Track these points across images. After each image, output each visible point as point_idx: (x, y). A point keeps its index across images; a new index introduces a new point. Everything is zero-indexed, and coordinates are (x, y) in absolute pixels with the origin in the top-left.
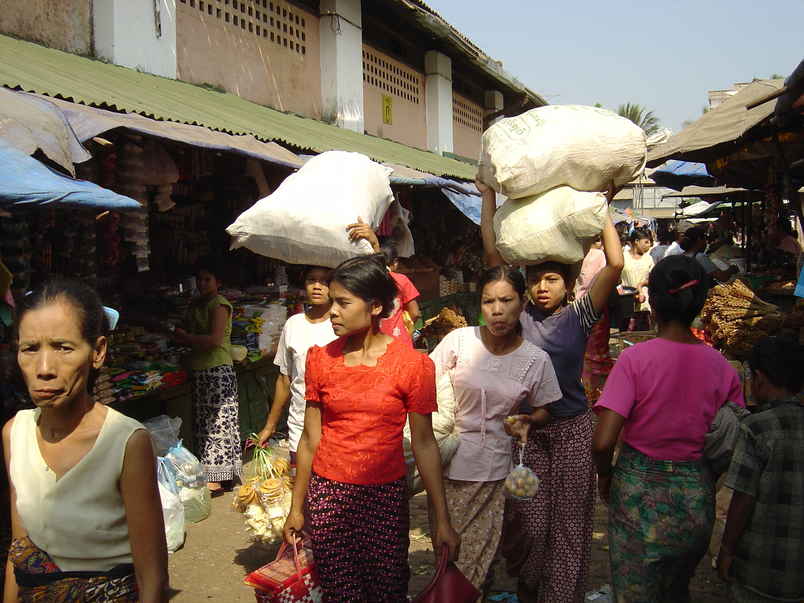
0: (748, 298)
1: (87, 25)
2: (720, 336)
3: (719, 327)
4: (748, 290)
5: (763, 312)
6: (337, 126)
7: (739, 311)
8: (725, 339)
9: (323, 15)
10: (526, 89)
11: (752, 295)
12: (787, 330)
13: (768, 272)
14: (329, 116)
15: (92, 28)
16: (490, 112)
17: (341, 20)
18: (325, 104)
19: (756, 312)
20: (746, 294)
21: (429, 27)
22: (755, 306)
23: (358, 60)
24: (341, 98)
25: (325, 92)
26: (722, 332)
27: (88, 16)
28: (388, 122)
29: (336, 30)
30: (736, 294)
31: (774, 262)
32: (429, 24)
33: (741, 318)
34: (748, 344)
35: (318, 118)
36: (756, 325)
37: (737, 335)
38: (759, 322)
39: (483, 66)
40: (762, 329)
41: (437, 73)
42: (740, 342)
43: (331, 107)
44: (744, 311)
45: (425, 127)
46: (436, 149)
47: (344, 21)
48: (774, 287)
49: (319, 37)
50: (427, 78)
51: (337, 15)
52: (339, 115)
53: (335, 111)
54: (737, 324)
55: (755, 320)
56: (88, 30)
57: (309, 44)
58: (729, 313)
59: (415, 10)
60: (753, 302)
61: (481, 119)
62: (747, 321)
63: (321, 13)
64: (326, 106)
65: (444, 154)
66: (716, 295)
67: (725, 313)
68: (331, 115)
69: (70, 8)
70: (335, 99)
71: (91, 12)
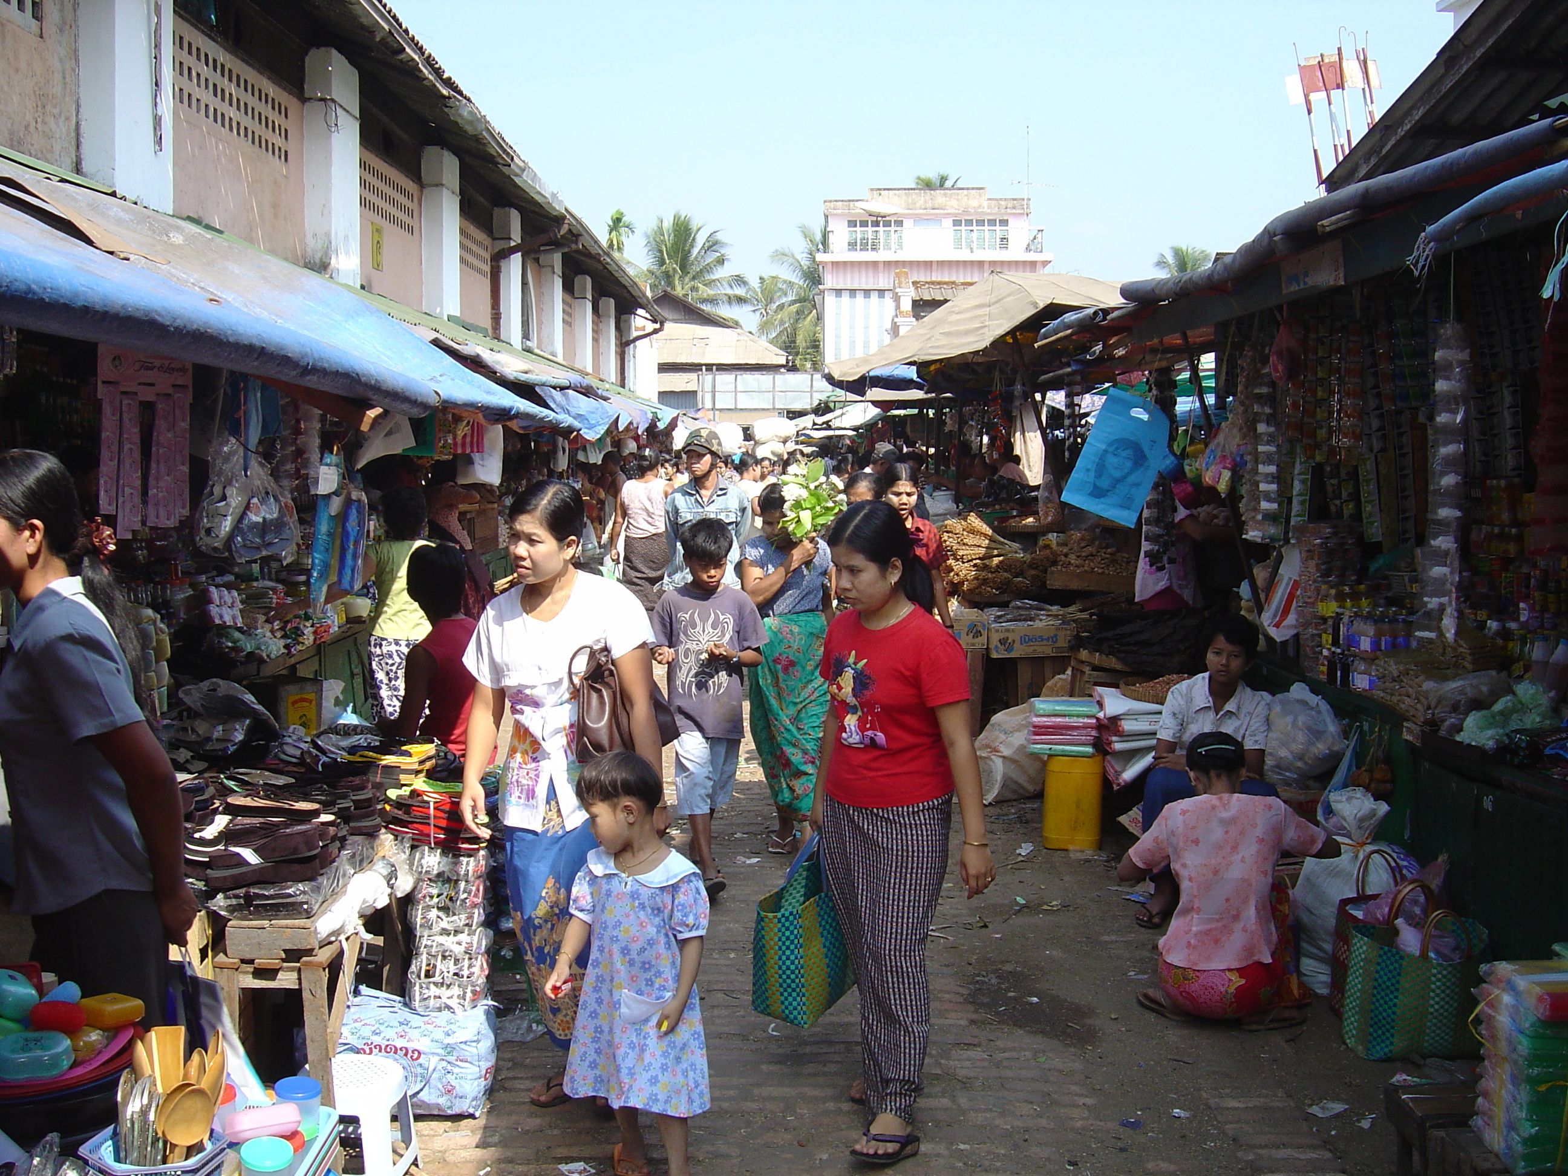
0: (985, 535)
1: (73, 134)
2: (956, 580)
3: (953, 570)
4: (985, 526)
5: (1003, 552)
6: (331, 277)
7: (977, 550)
8: (962, 583)
9: (310, 99)
10: (566, 210)
11: (990, 532)
12: (1033, 572)
13: (997, 507)
14: (318, 261)
15: (78, 139)
16: (501, 245)
17: (339, 110)
18: (310, 241)
19: (996, 552)
20: (983, 531)
21: (459, 121)
22: (993, 545)
23: (355, 172)
24: (336, 234)
25: (311, 223)
26: (957, 575)
27: (74, 122)
28: (378, 267)
29: (330, 127)
30: (972, 531)
31: (1004, 495)
32: (460, 115)
33: (979, 558)
34: (989, 589)
35: (302, 263)
36: (997, 566)
37: (976, 578)
38: (1001, 562)
39: (517, 175)
40: (1006, 571)
41: (442, 185)
42: (980, 586)
43: (320, 247)
44: (982, 551)
45: (421, 272)
46: (438, 310)
47: (344, 113)
48: (1013, 523)
49: (302, 133)
50: (425, 191)
51: (333, 100)
52: (333, 261)
53: (327, 254)
54: (975, 565)
55: (996, 560)
56: (74, 142)
57: (291, 146)
58: (965, 552)
59: (449, 98)
60: (991, 540)
61: (488, 256)
62: (986, 562)
63: (307, 95)
64: (313, 246)
65: (449, 318)
66: (947, 532)
67: (961, 553)
68: (321, 259)
69: (56, 111)
70: (328, 235)
71: (77, 116)
